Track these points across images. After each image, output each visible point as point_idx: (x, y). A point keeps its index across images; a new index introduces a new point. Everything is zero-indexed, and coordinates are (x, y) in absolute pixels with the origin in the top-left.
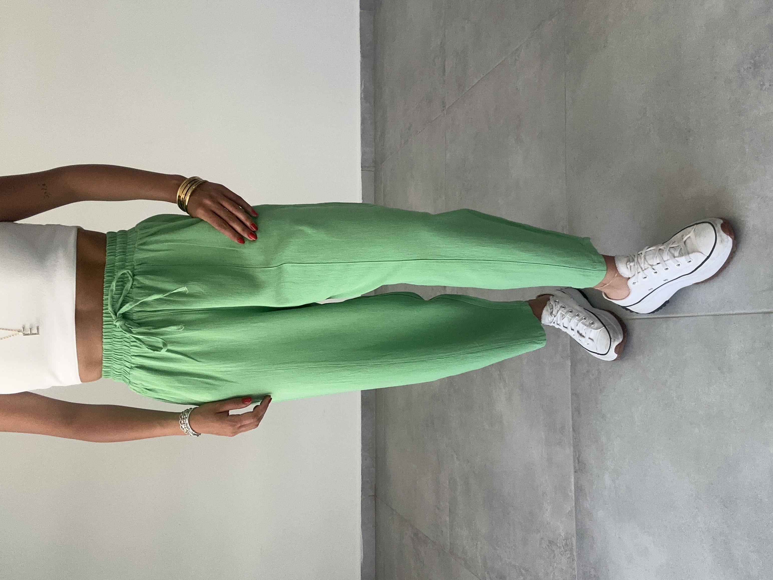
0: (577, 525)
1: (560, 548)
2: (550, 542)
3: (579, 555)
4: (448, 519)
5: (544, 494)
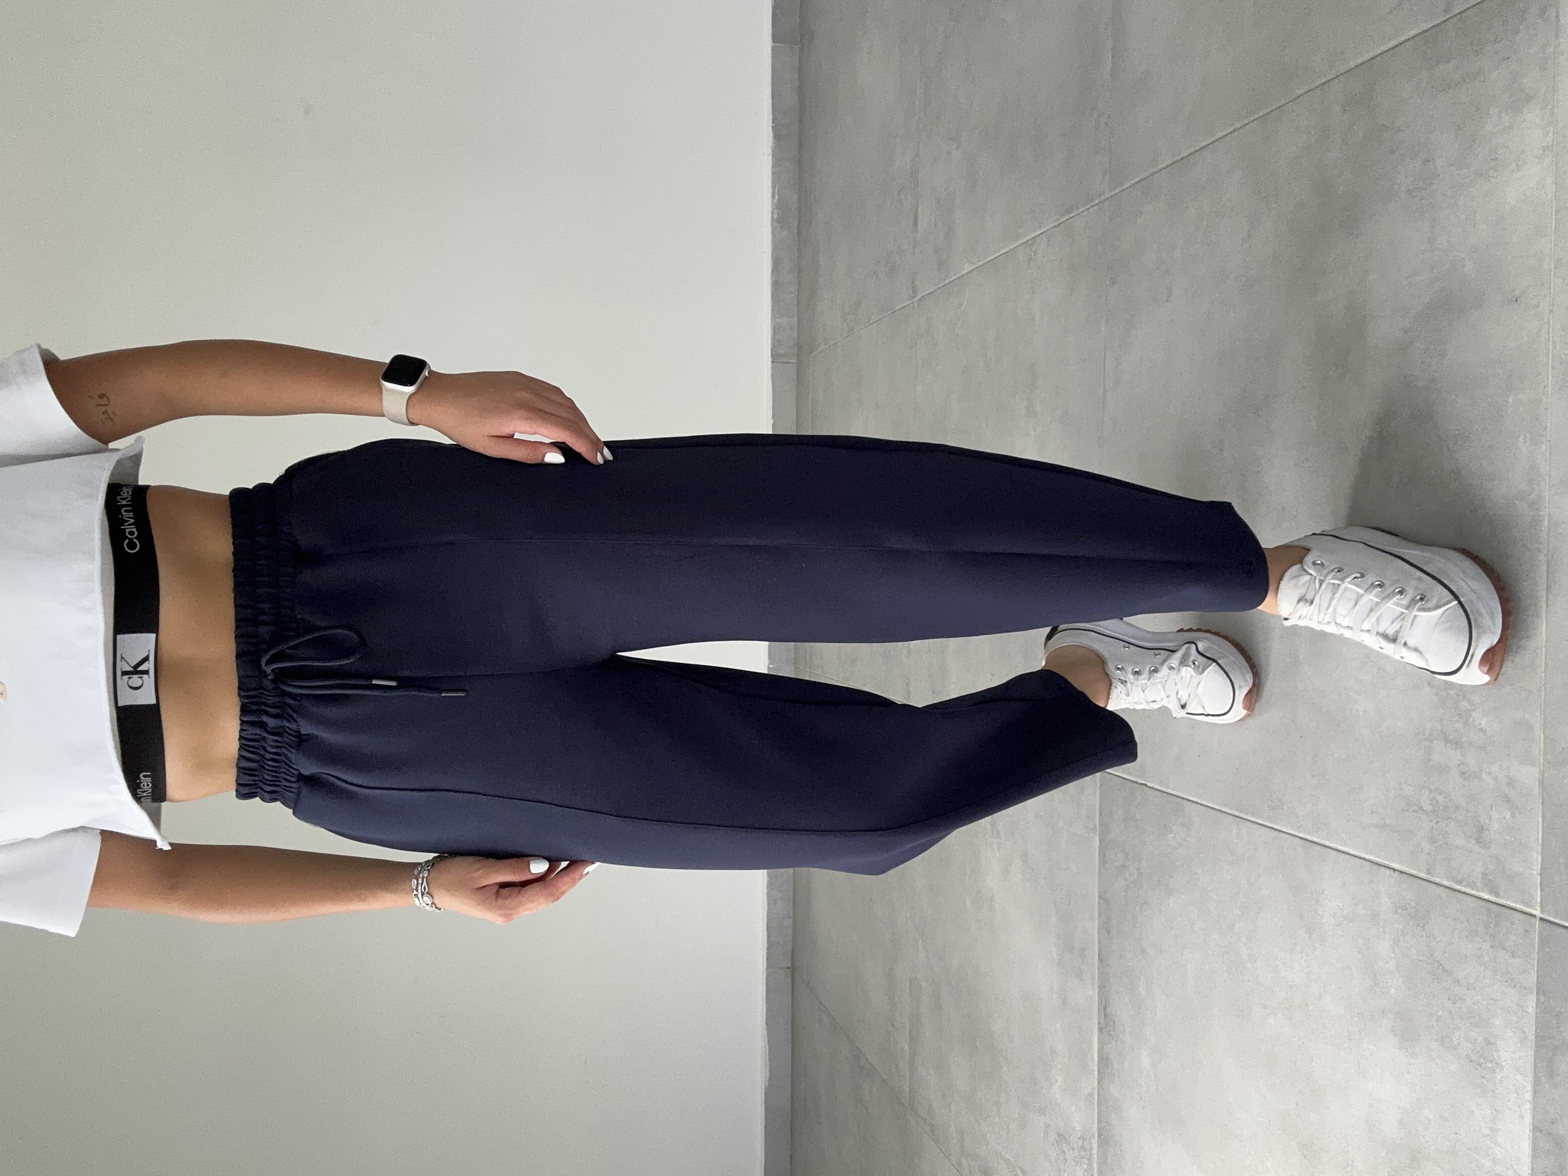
0: (1099, 1121)
1: (1073, 1149)
2: (1059, 1135)
4: (906, 1047)
5: (1053, 1052)
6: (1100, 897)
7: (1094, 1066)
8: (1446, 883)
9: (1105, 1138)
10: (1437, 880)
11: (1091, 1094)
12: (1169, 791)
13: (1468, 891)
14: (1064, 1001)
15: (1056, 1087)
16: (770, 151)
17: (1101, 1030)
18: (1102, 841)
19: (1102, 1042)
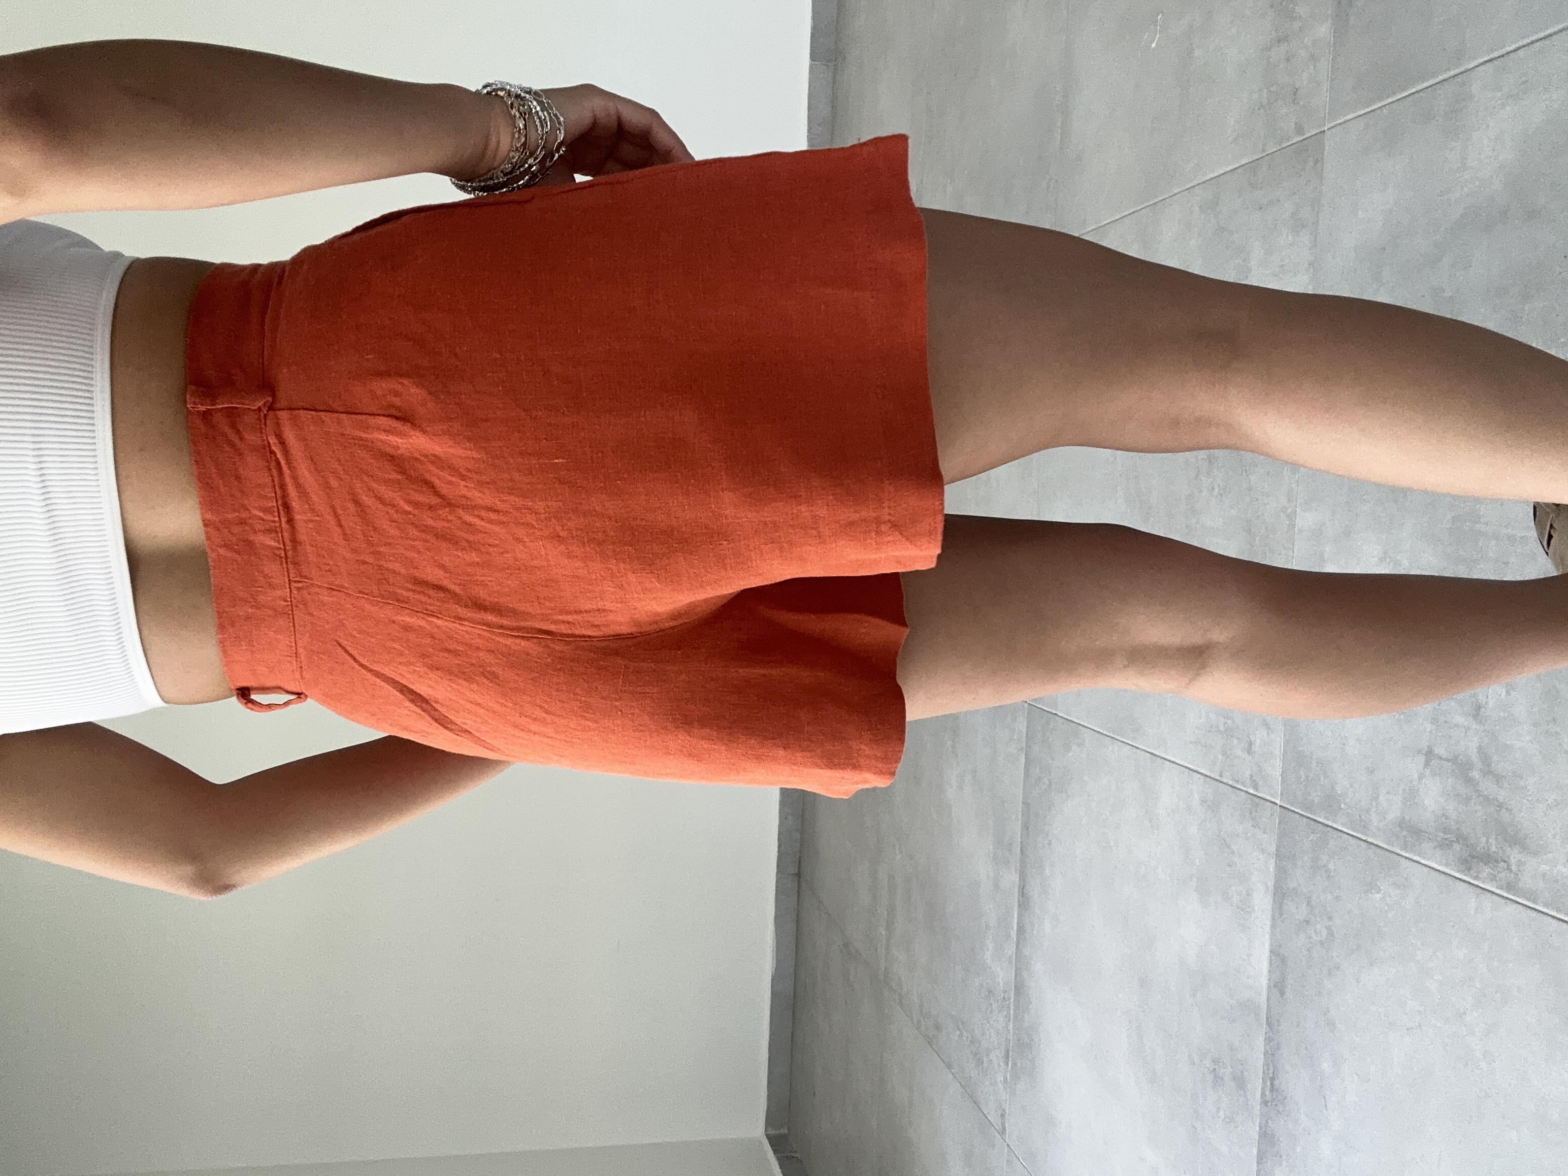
0: (1016, 976)
1: (998, 1001)
2: (989, 991)
3: (1016, 1016)
4: (884, 932)
5: (987, 927)
6: (1023, 803)
7: (1014, 934)
8: (1230, 783)
9: (1020, 988)
10: (1225, 781)
11: (1010, 957)
12: (1071, 719)
13: (1241, 787)
14: (996, 886)
15: (988, 955)
17: (1019, 906)
18: (1026, 758)
19: (1020, 915)
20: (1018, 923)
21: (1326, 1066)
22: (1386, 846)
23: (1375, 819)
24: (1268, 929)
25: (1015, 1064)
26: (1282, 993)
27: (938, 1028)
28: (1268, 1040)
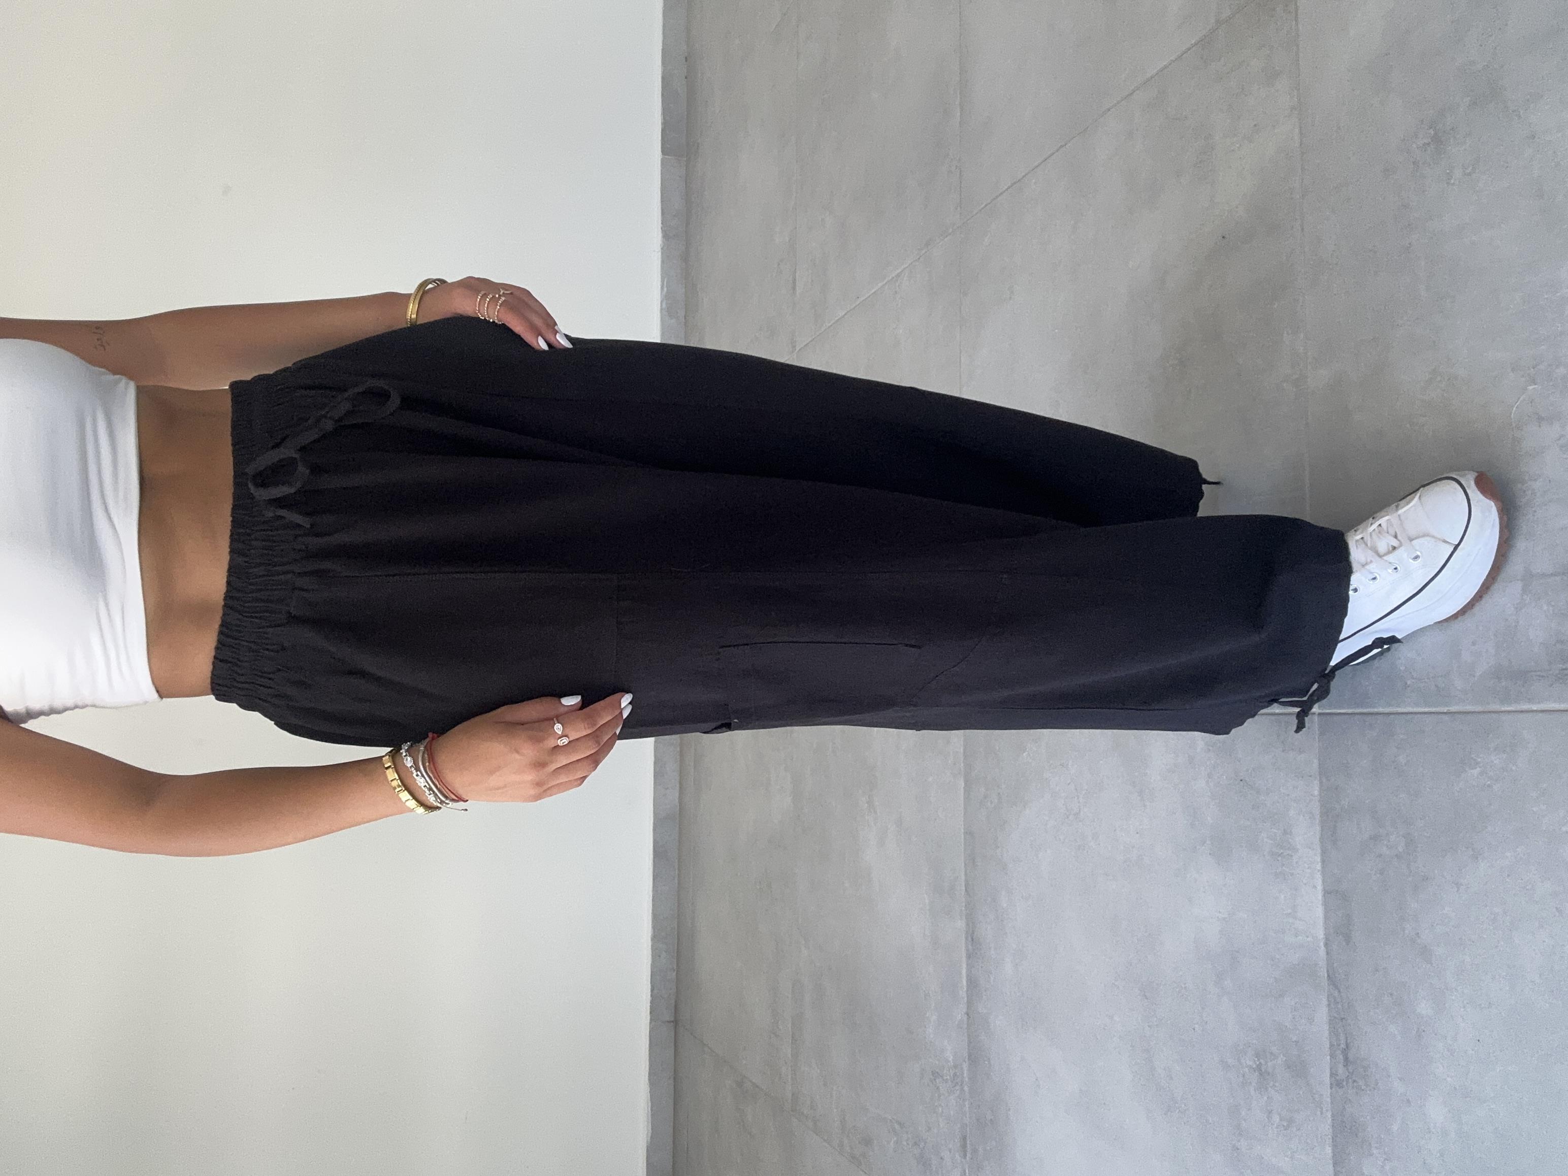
1: (947, 1082)
2: (934, 1074)
3: (972, 1091)
5: (927, 996)
6: (965, 833)
7: (963, 993)
15: (930, 1030)
16: (660, 249)
17: (969, 957)
18: (966, 782)
19: (970, 967)
20: (968, 976)
21: (1424, 1008)
22: (1479, 708)
23: (1459, 684)
24: (1319, 867)
25: (975, 1151)
26: (1348, 939)
27: (867, 1142)
28: (1333, 1002)
